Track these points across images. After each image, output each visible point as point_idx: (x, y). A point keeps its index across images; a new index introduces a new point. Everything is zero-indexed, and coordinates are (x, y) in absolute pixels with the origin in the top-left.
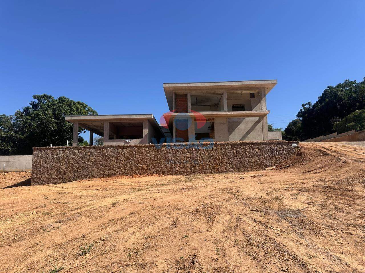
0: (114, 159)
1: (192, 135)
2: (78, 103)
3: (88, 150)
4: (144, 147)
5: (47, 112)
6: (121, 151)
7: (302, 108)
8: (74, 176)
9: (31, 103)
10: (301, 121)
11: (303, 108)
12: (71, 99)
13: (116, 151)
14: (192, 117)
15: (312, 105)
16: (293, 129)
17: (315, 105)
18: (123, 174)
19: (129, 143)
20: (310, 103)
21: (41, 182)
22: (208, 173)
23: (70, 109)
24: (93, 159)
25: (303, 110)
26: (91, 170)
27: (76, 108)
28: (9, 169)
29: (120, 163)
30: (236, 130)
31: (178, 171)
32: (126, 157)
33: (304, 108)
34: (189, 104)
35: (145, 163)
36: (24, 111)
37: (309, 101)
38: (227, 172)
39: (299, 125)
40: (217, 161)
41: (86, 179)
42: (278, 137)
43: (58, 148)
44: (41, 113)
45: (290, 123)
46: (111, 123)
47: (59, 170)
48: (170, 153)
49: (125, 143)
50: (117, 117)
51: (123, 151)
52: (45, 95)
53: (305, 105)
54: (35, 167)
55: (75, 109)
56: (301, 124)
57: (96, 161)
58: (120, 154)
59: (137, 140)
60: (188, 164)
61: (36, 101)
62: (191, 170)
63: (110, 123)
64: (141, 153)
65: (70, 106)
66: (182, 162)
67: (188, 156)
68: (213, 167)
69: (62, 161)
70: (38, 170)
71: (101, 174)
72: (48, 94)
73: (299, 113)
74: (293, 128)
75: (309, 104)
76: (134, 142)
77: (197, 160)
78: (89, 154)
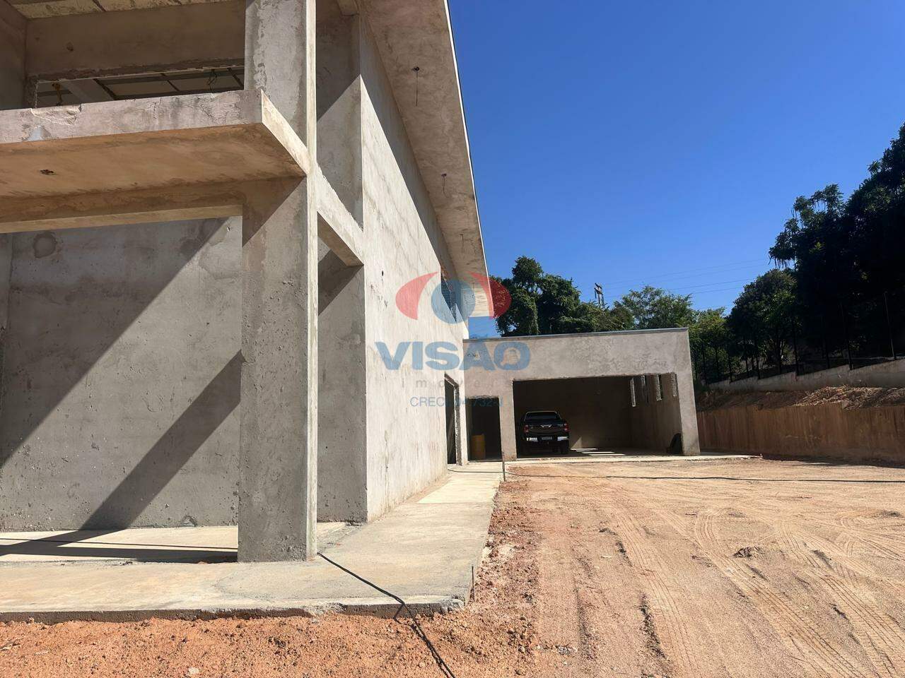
7: (799, 217)
10: (794, 274)
11: (802, 215)
15: (845, 198)
16: (759, 314)
20: (832, 190)
25: (800, 225)
30: (97, 371)
33: (804, 216)
37: (830, 184)
39: (787, 294)
42: (670, 359)
45: (748, 288)
53: (812, 201)
56: (793, 291)
73: (782, 238)
74: (758, 308)
75: (830, 194)
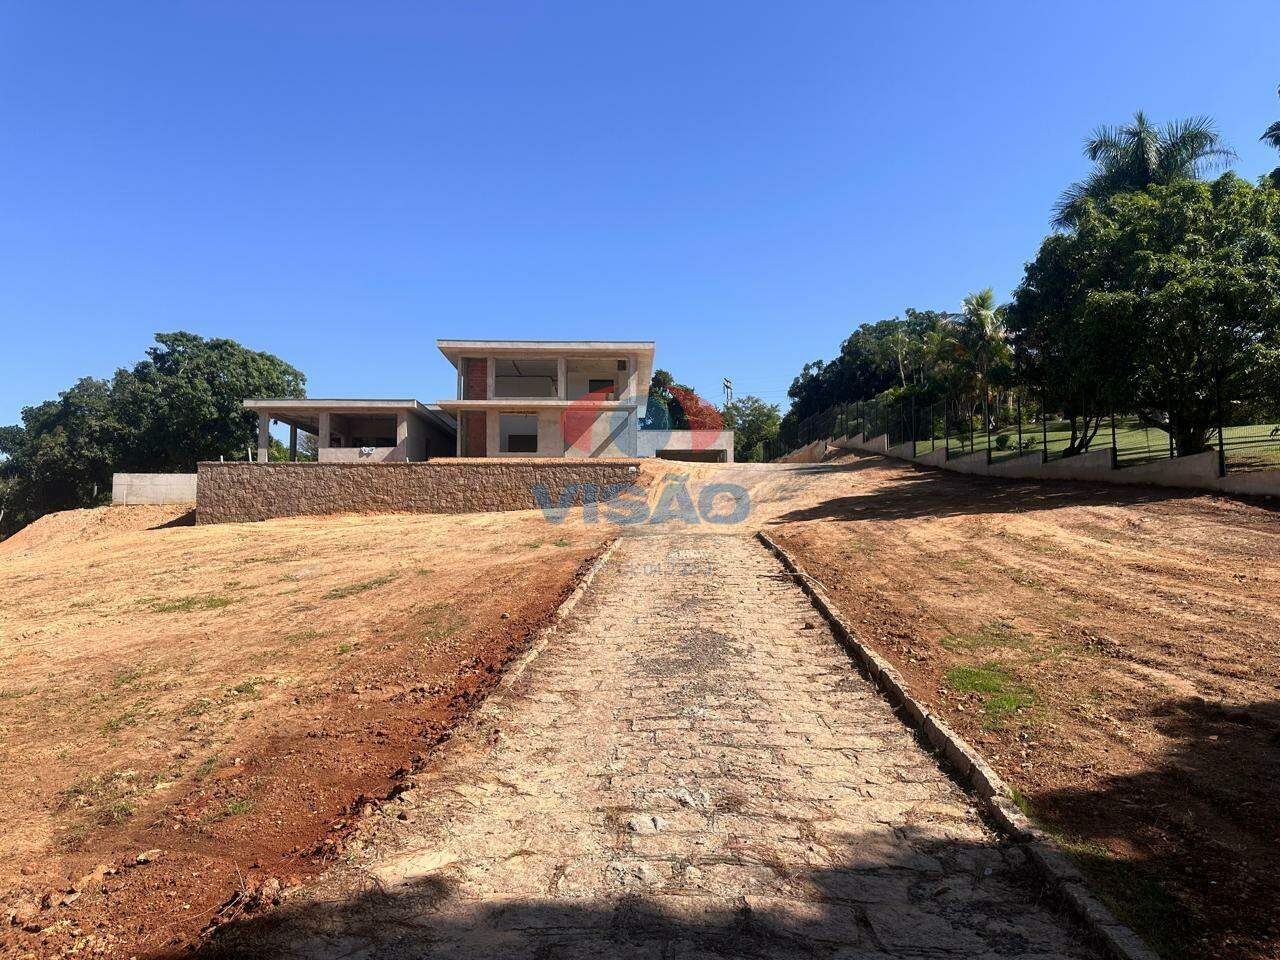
0: (335, 485)
1: (493, 440)
2: (261, 355)
3: (291, 469)
4: (387, 466)
5: (196, 381)
6: (346, 471)
7: (802, 376)
8: (269, 510)
9: (149, 350)
12: (245, 346)
13: (339, 471)
14: (492, 408)
17: (830, 367)
18: (351, 510)
19: (368, 455)
20: (820, 362)
21: (213, 520)
22: (492, 510)
23: (244, 372)
24: (300, 483)
25: (802, 380)
26: (297, 502)
27: (259, 370)
28: (133, 500)
29: (346, 491)
31: (443, 507)
32: (355, 482)
33: (805, 376)
34: (491, 381)
35: (388, 493)
36: (137, 370)
38: (523, 509)
40: (509, 492)
41: (288, 516)
43: (240, 464)
44: (182, 382)
46: (335, 414)
47: (242, 501)
48: (431, 477)
49: (361, 454)
50: (344, 404)
51: (351, 473)
52: (183, 335)
53: (811, 367)
54: (201, 495)
55: (255, 374)
57: (306, 487)
58: (345, 476)
59: (385, 449)
60: (461, 495)
61: (163, 349)
62: (465, 505)
63: (331, 414)
64: (382, 476)
65: (244, 365)
66: (450, 493)
67: (461, 482)
68: (502, 502)
69: (248, 486)
70: (207, 500)
71: (313, 509)
72: (191, 332)
75: (818, 364)
76: (378, 454)
77: (475, 490)
78: (294, 475)
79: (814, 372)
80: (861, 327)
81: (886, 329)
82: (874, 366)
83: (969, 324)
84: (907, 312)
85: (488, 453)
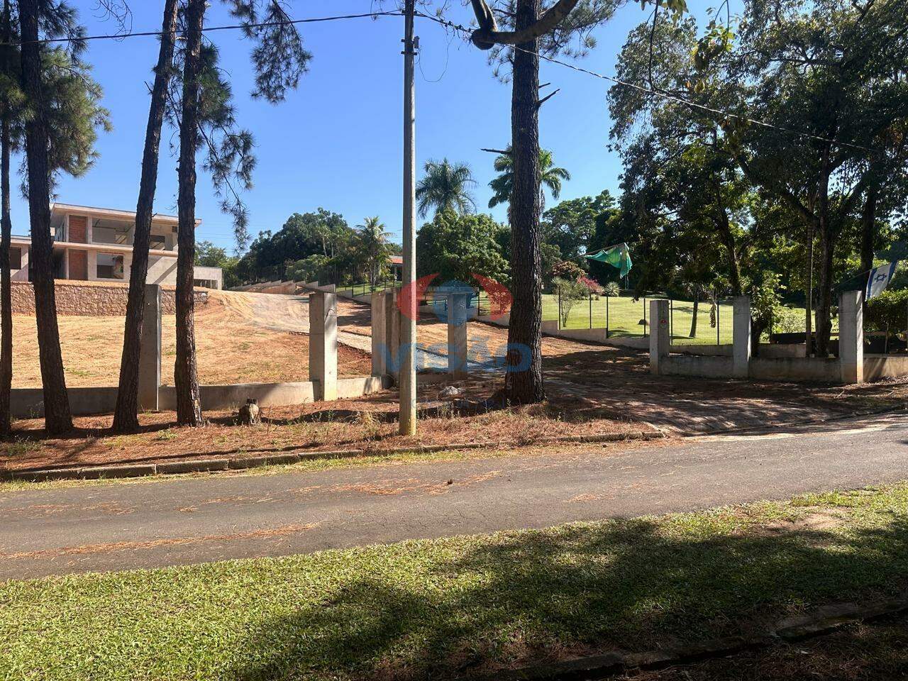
1: (92, 271)
14: (92, 249)
15: (273, 234)
17: (276, 235)
20: (270, 231)
31: (83, 312)
34: (90, 232)
42: (216, 276)
60: (96, 305)
62: (98, 312)
66: (88, 304)
67: (96, 297)
75: (269, 232)
77: (105, 302)
79: (266, 236)
80: (294, 214)
81: (309, 219)
82: (305, 240)
83: (366, 231)
84: (319, 209)
85: (89, 278)
